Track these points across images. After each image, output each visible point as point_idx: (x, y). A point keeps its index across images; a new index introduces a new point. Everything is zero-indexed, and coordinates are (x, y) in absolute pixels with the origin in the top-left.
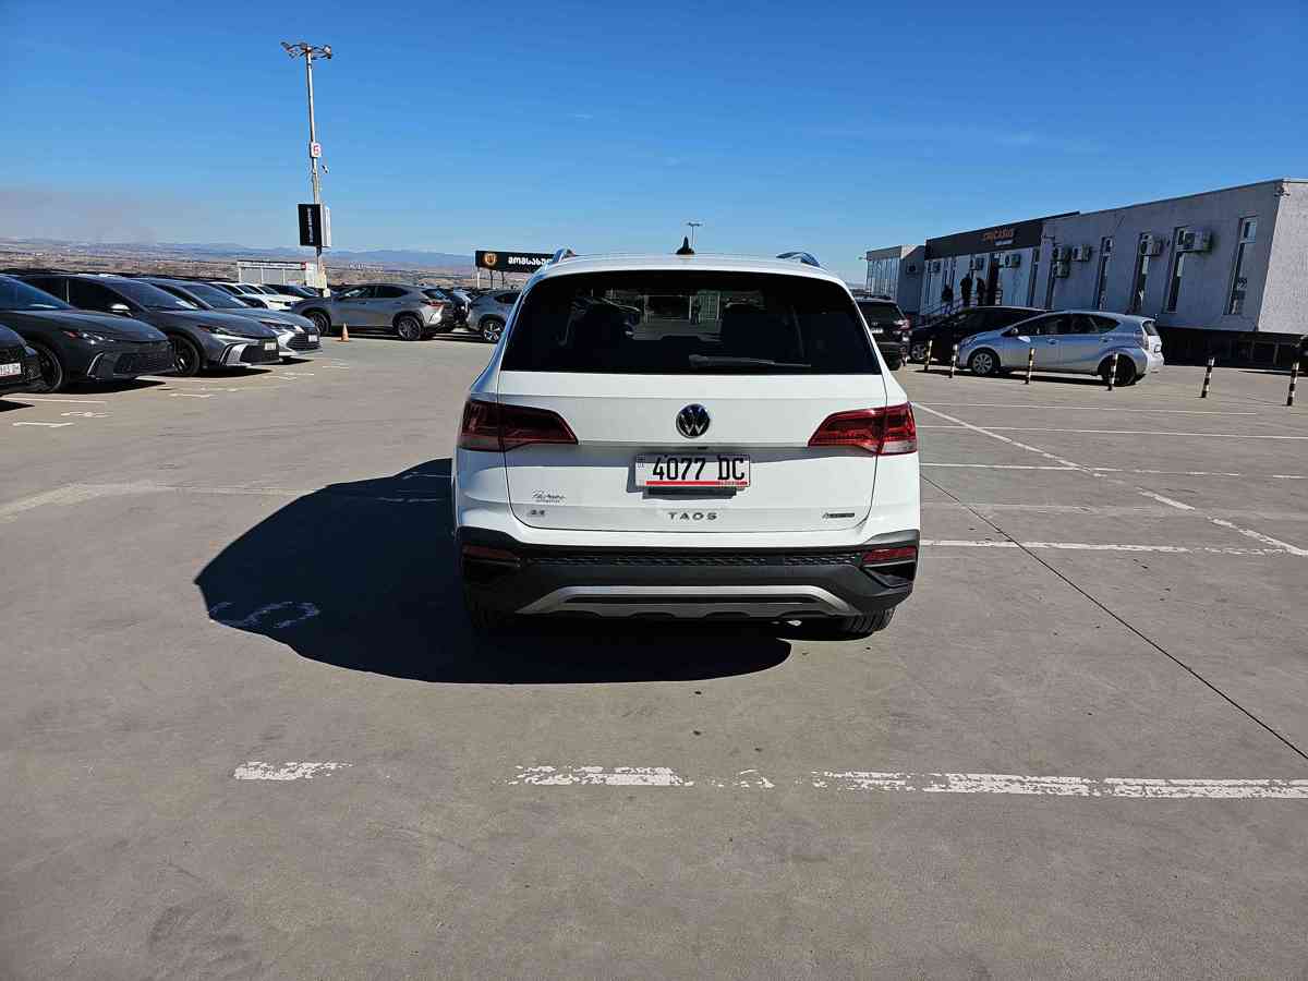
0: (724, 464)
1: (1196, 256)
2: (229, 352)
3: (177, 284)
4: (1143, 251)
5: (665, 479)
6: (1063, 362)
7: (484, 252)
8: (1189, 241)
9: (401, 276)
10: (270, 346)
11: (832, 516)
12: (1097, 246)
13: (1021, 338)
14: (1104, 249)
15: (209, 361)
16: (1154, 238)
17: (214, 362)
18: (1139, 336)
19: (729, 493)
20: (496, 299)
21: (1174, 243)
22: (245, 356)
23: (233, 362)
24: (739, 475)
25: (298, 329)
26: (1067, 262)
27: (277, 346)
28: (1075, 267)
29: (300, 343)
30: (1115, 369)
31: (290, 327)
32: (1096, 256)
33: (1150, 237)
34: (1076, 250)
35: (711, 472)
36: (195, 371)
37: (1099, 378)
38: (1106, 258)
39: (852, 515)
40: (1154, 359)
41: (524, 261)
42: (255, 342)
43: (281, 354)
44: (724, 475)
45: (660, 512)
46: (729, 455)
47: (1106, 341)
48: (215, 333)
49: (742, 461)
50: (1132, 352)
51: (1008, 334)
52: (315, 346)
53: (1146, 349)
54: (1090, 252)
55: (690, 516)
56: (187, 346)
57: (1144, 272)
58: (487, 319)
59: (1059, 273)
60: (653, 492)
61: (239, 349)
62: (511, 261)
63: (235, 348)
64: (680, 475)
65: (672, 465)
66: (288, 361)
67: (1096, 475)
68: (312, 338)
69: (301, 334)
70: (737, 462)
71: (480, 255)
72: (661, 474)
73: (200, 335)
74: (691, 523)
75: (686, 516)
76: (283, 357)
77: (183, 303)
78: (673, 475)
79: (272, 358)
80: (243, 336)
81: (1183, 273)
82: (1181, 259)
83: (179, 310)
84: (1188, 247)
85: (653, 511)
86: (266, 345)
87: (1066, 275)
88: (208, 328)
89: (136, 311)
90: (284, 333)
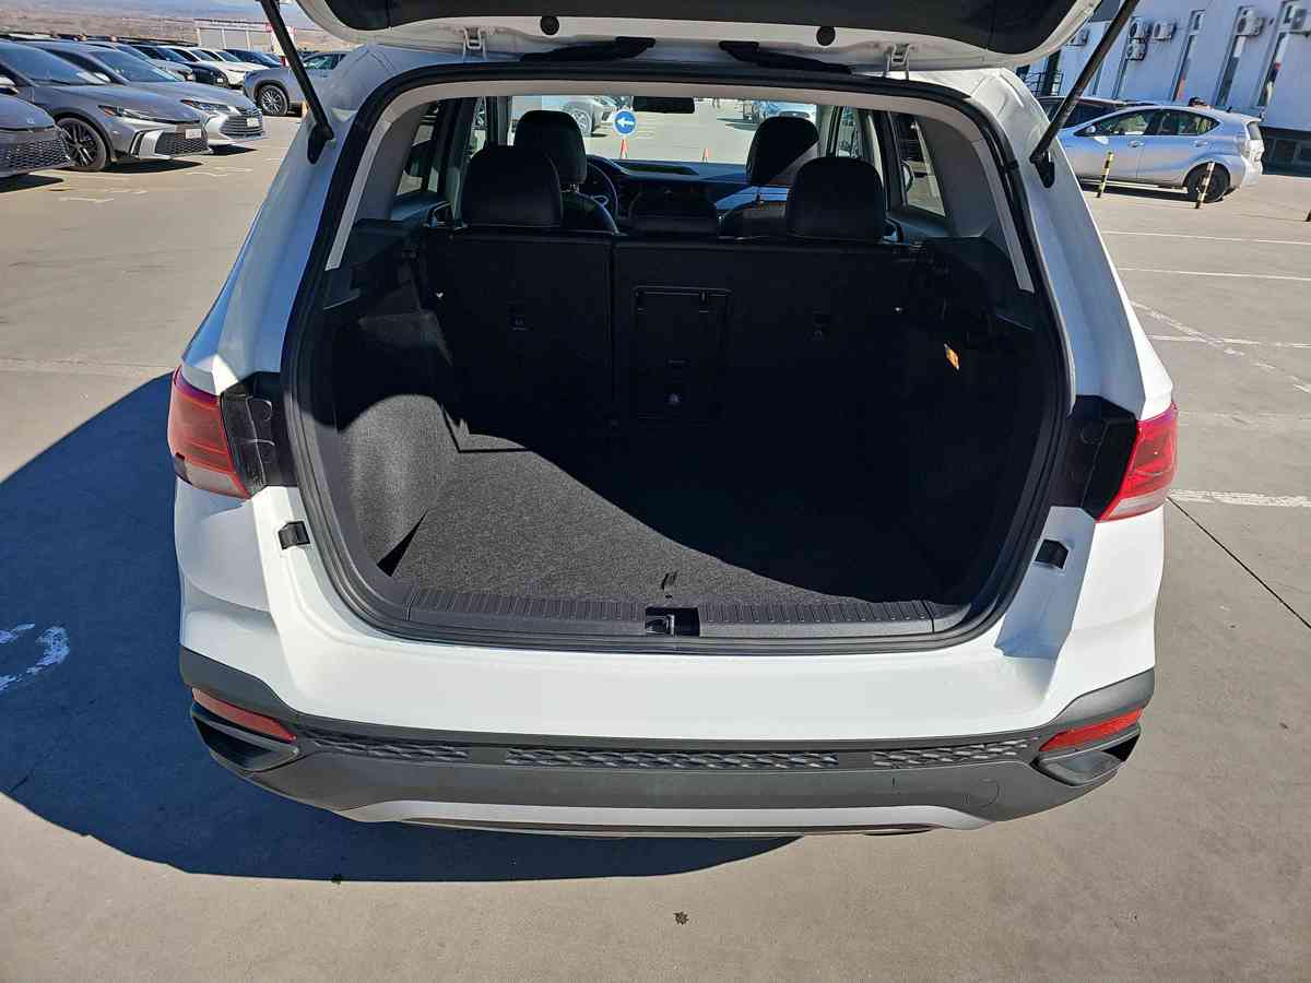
1: (1303, 37)
2: (139, 141)
3: (83, 49)
4: (1240, 30)
6: (1144, 171)
8: (1299, 19)
10: (192, 133)
12: (1184, 23)
13: (1096, 138)
14: (1193, 26)
15: (116, 151)
16: (1255, 14)
17: (124, 153)
18: (1241, 140)
21: (1278, 20)
22: (161, 146)
23: (148, 153)
25: (233, 110)
26: (1144, 41)
27: (204, 133)
28: (1153, 47)
29: (236, 127)
30: (1206, 182)
31: (223, 108)
32: (1181, 35)
33: (1250, 13)
34: (1159, 26)
36: (103, 166)
37: (1185, 191)
38: (1191, 37)
40: (1253, 170)
42: (173, 128)
43: (211, 141)
47: (1198, 146)
48: (120, 115)
50: (1227, 161)
51: (1081, 133)
52: (256, 132)
53: (1247, 157)
54: (1175, 29)
56: (87, 133)
57: (1236, 55)
59: (1134, 56)
61: (154, 136)
63: (147, 136)
66: (221, 150)
67: (1230, 351)
68: (252, 122)
69: (238, 118)
73: (101, 117)
76: (212, 147)
77: (86, 75)
79: (198, 145)
80: (156, 120)
81: (1284, 60)
82: (1285, 41)
83: (81, 85)
84: (1296, 26)
86: (188, 131)
87: (1142, 57)
88: (110, 108)
89: (21, 86)
90: (216, 115)
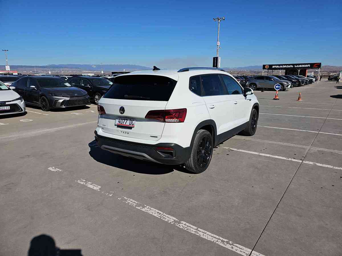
0: (131, 121)
5: (120, 123)
7: (265, 65)
9: (254, 73)
11: (152, 137)
19: (131, 128)
20: (255, 78)
24: (133, 124)
35: (128, 123)
39: (157, 137)
41: (277, 67)
44: (130, 124)
45: (120, 131)
46: (132, 119)
49: (134, 121)
55: (124, 132)
58: (252, 84)
60: (118, 126)
62: (273, 67)
64: (123, 122)
65: (122, 120)
70: (133, 121)
71: (264, 66)
72: (120, 122)
74: (124, 134)
75: (123, 133)
78: (121, 123)
85: (118, 131)
